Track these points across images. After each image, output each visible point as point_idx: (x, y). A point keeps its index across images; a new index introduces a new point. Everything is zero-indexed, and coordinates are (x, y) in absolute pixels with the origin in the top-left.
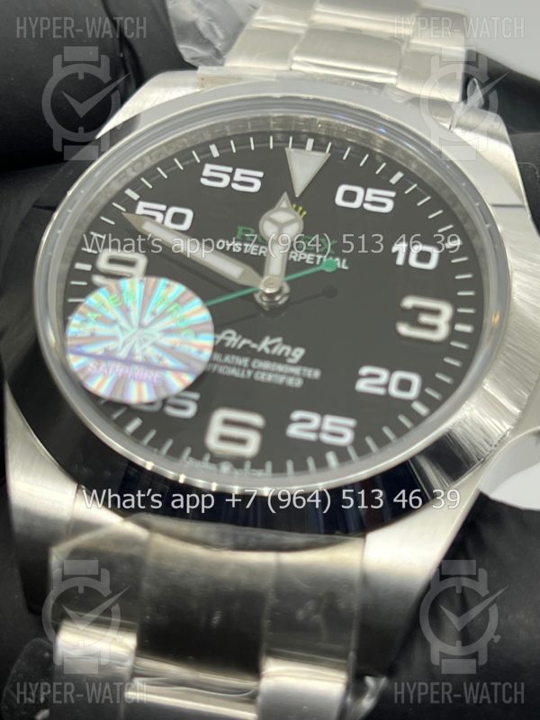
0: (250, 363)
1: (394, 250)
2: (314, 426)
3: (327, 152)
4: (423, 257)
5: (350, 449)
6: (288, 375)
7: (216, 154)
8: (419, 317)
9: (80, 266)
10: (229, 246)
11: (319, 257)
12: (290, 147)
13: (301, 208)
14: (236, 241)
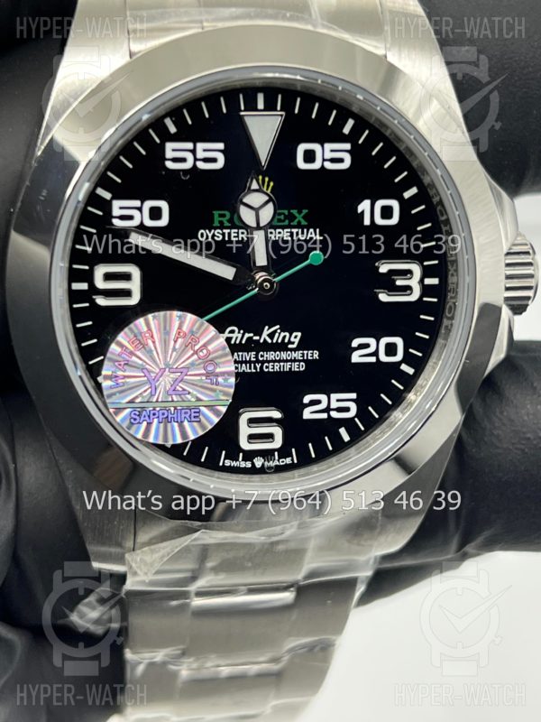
0: (257, 357)
1: (359, 210)
2: (323, 406)
3: (279, 108)
4: (387, 213)
5: (356, 419)
6: (291, 361)
7: (173, 129)
8: (394, 281)
9: (76, 286)
10: (210, 235)
11: (295, 231)
12: (243, 108)
13: (267, 179)
14: (215, 228)
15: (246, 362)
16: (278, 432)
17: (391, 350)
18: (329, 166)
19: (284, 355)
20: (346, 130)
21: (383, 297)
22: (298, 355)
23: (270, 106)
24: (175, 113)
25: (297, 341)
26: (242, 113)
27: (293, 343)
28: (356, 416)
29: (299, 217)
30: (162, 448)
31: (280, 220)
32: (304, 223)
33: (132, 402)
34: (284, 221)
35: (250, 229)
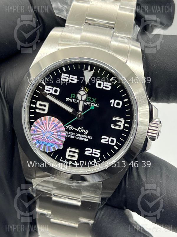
0: (75, 134)
1: (111, 102)
2: (91, 152)
3: (94, 70)
4: (118, 104)
5: (99, 158)
6: (84, 138)
7: (65, 70)
8: (116, 123)
9: (32, 105)
10: (69, 100)
11: (92, 103)
12: (84, 68)
13: (87, 88)
14: (71, 98)
15: (72, 135)
16: (77, 156)
17: (112, 141)
18: (104, 88)
19: (83, 136)
21: (112, 127)
22: (86, 137)
23: (91, 69)
24: (66, 66)
25: (87, 133)
26: (83, 70)
27: (86, 133)
29: (94, 100)
30: (46, 153)
31: (88, 100)
32: (95, 102)
33: (37, 138)
34: (89, 100)
35: (80, 100)
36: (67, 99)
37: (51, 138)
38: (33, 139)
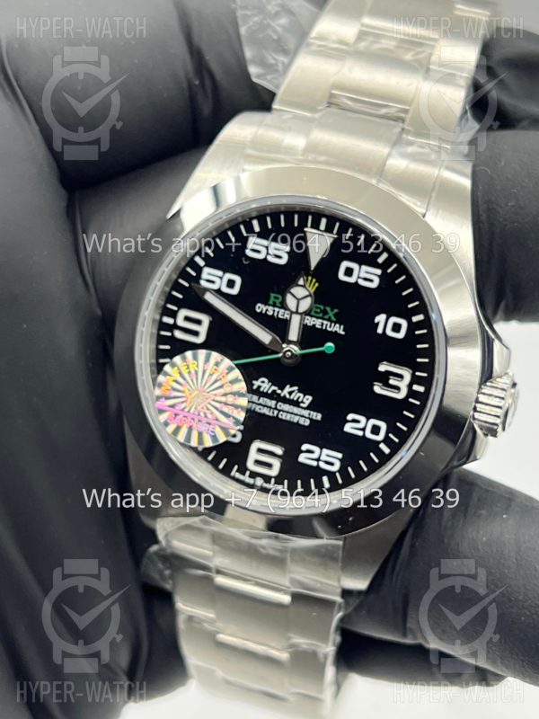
0: (276, 405)
1: (376, 321)
2: (315, 456)
3: (335, 231)
4: (397, 328)
5: (338, 475)
6: (300, 415)
7: (257, 228)
8: (389, 379)
9: (165, 319)
10: (265, 309)
11: (325, 322)
12: (309, 226)
13: (314, 280)
14: (270, 305)
15: (267, 407)
16: (277, 464)
17: (376, 430)
18: (362, 282)
19: (295, 410)
20: (380, 260)
21: (378, 389)
22: (306, 413)
23: (329, 229)
24: (261, 218)
25: (308, 402)
26: (305, 229)
27: (304, 403)
28: (339, 471)
29: (331, 314)
30: (195, 450)
31: (316, 312)
32: (333, 319)
33: (172, 406)
34: (319, 313)
35: (292, 312)
36: (260, 308)
37: (208, 409)
38: (161, 411)
